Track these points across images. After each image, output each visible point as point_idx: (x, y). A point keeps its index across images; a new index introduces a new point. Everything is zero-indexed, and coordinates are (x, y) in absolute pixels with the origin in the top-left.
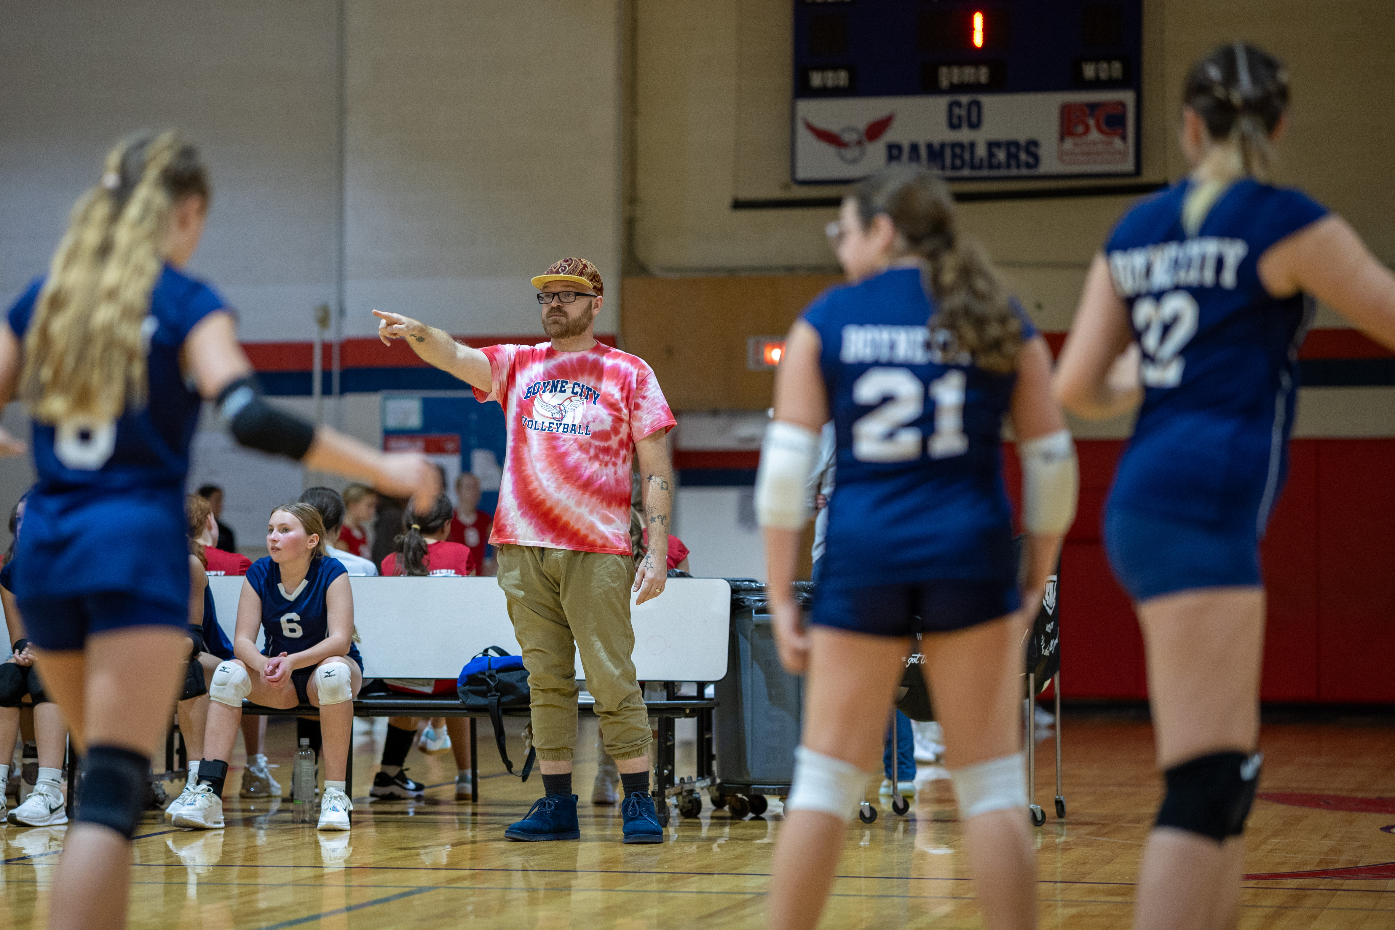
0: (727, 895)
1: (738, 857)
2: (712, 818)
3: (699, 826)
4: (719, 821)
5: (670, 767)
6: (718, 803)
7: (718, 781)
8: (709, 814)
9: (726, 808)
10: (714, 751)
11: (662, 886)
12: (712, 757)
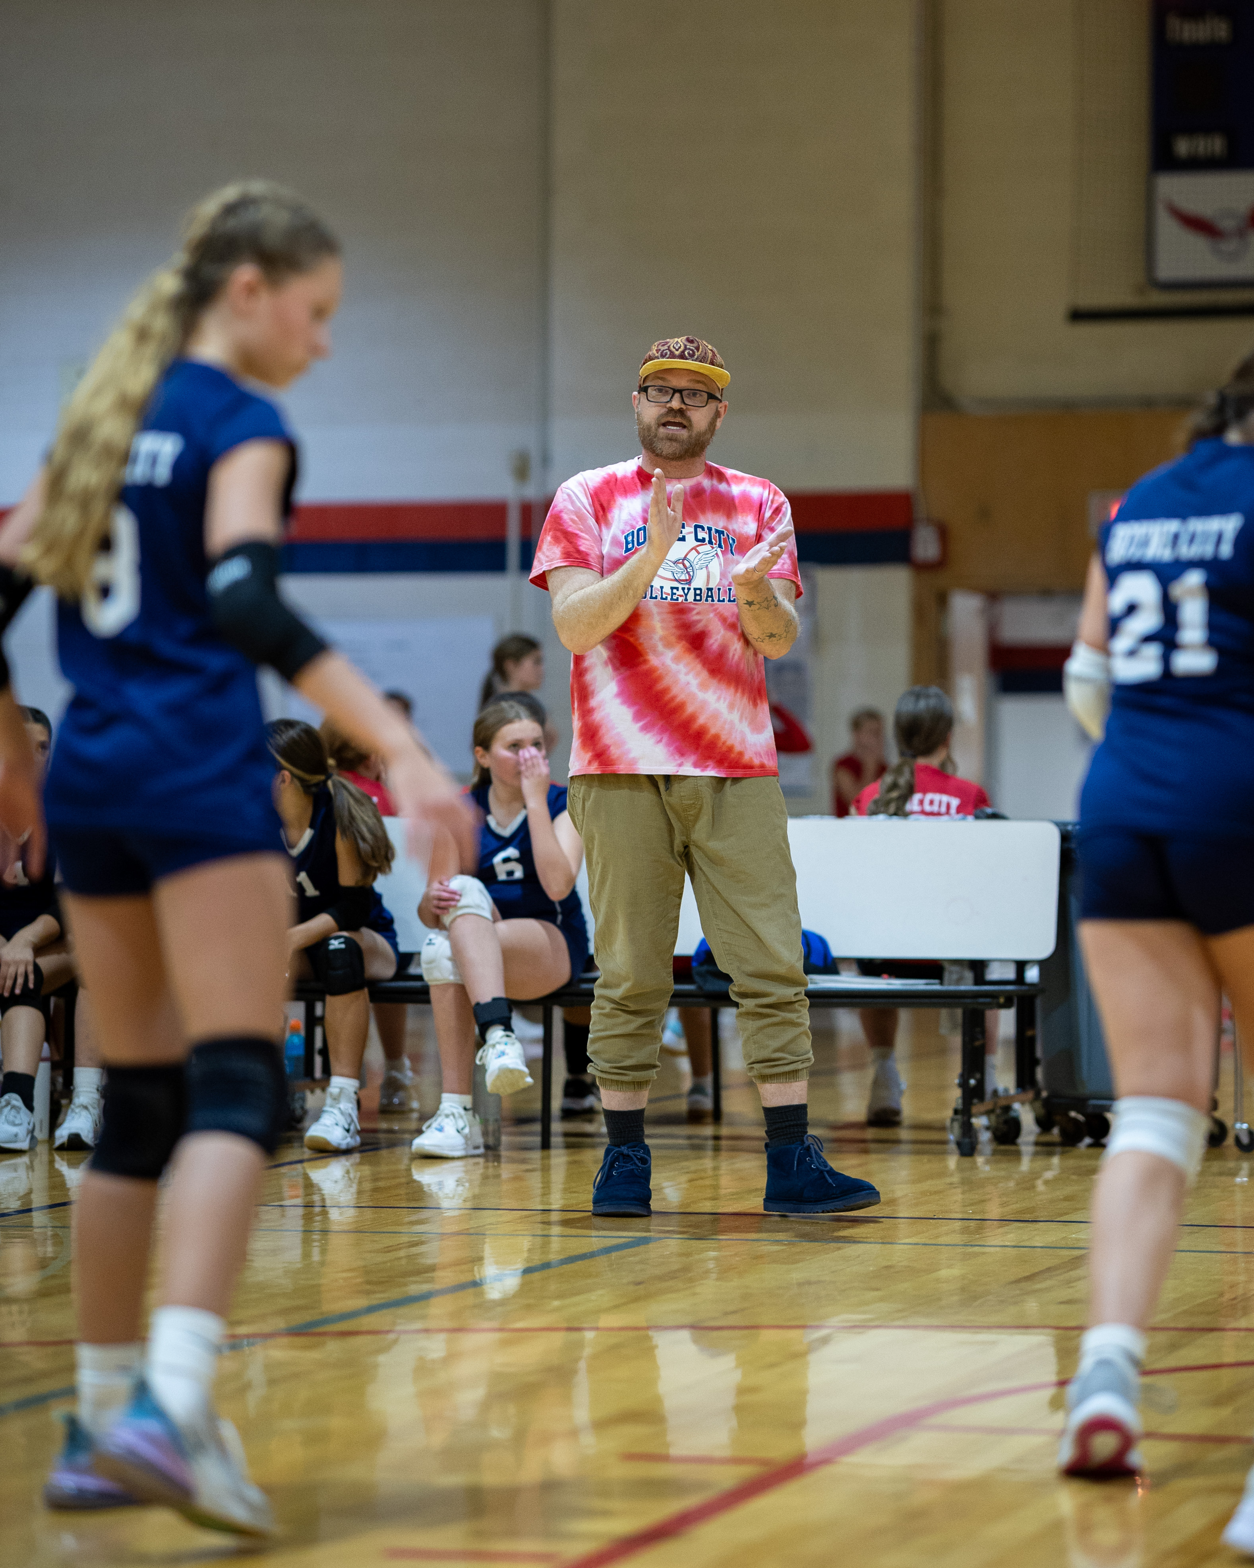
0: (1051, 1251)
1: (1067, 1199)
2: (1037, 1144)
3: (1018, 1155)
4: (1045, 1148)
5: (978, 1076)
6: (1044, 1123)
7: (1044, 1094)
8: (1032, 1138)
9: (1056, 1131)
10: (1039, 1053)
11: (965, 1238)
12: (1035, 1062)
